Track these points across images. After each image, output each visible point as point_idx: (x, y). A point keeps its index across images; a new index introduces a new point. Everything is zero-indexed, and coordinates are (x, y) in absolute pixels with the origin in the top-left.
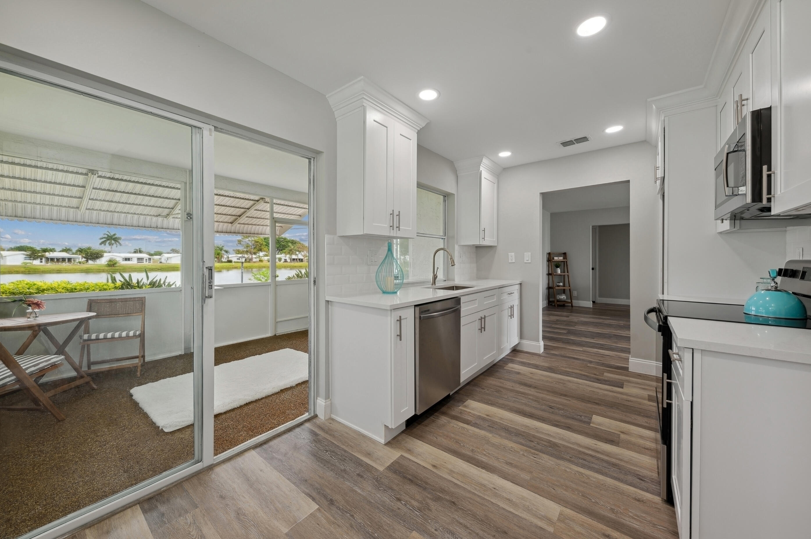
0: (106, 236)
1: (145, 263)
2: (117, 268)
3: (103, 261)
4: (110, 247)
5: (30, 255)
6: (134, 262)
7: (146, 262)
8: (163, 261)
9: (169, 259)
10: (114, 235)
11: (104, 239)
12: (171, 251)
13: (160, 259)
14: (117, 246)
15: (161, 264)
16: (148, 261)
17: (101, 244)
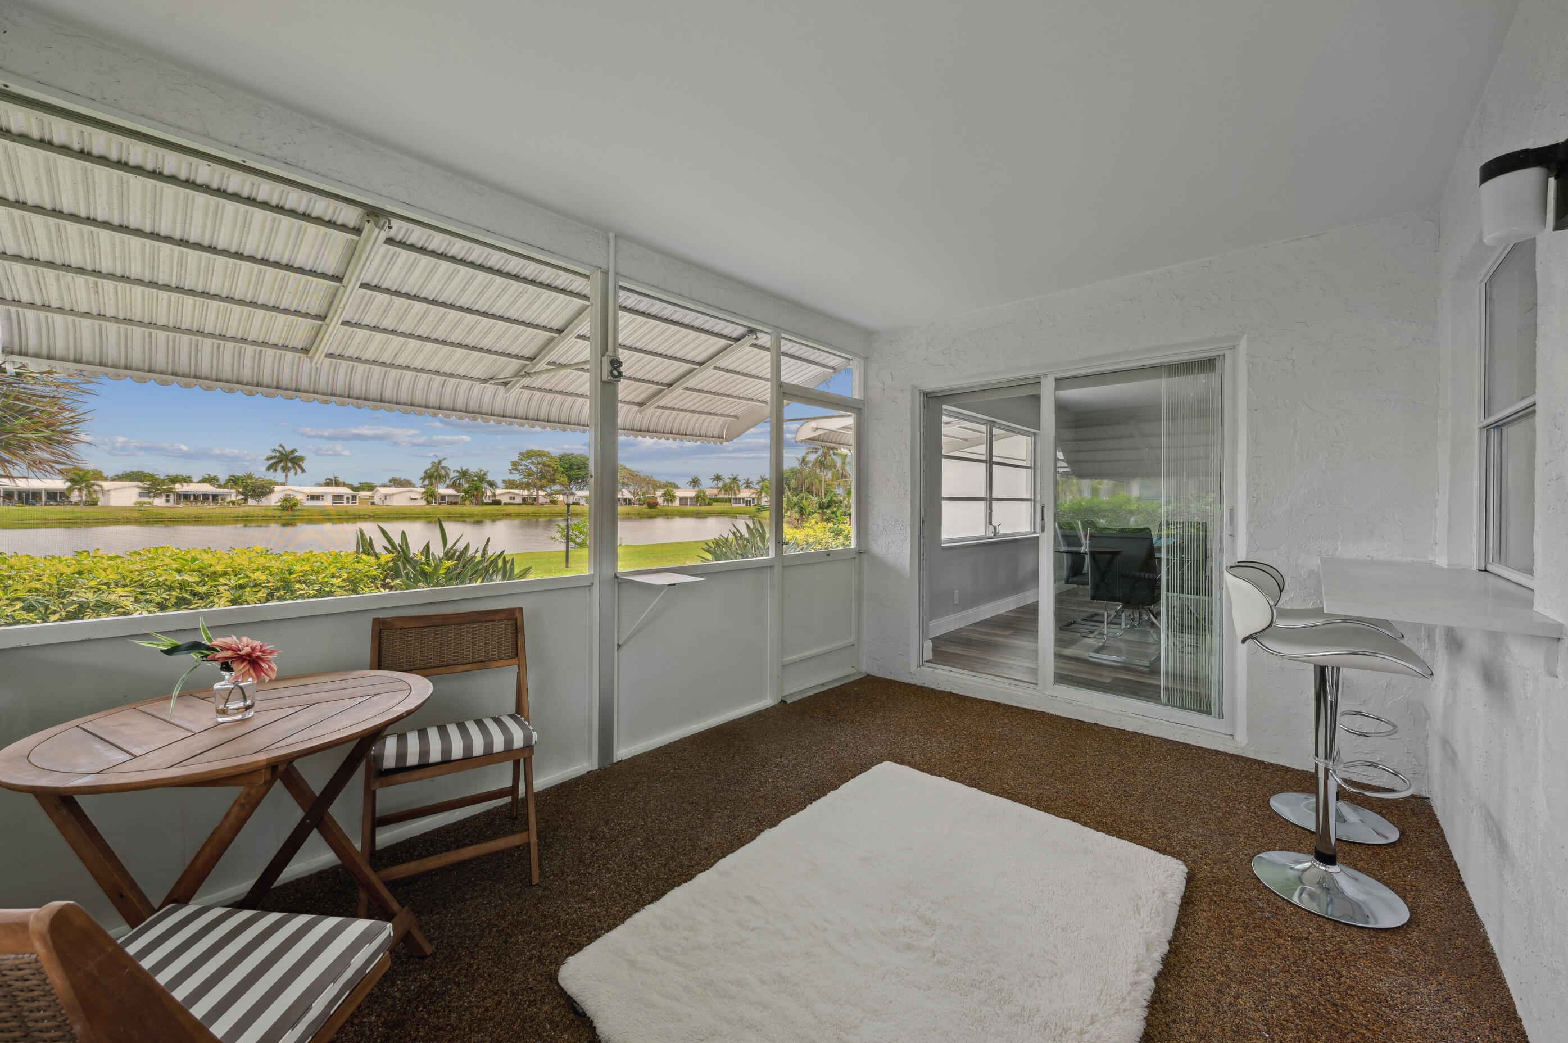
0: (278, 454)
1: (345, 504)
2: (297, 513)
3: (274, 500)
4: (284, 474)
5: (149, 488)
6: (328, 502)
7: (348, 502)
8: (376, 500)
9: (388, 497)
10: (293, 451)
11: (274, 461)
12: (390, 481)
13: (372, 497)
14: (296, 474)
15: (373, 507)
16: (351, 501)
17: (268, 469)
